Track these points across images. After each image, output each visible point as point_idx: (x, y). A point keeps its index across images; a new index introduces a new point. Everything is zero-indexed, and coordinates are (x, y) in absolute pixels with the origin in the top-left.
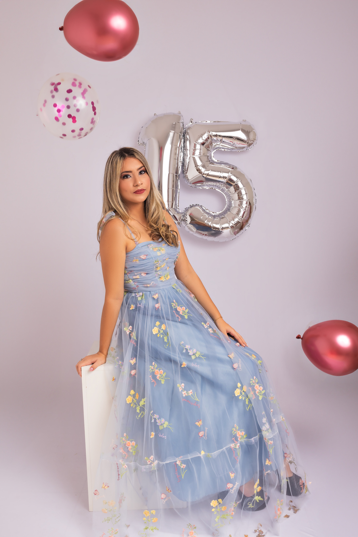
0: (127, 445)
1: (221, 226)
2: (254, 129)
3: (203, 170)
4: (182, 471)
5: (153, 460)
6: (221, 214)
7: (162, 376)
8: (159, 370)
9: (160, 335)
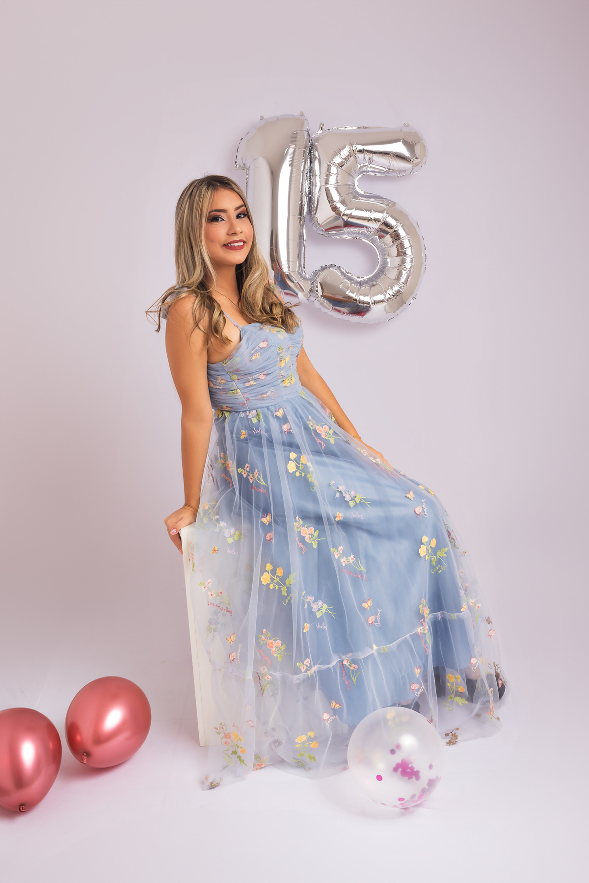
0: (269, 647)
1: (372, 299)
2: (422, 139)
3: (342, 208)
4: (353, 674)
5: (310, 664)
6: (371, 280)
7: (312, 535)
8: (308, 527)
9: (299, 472)
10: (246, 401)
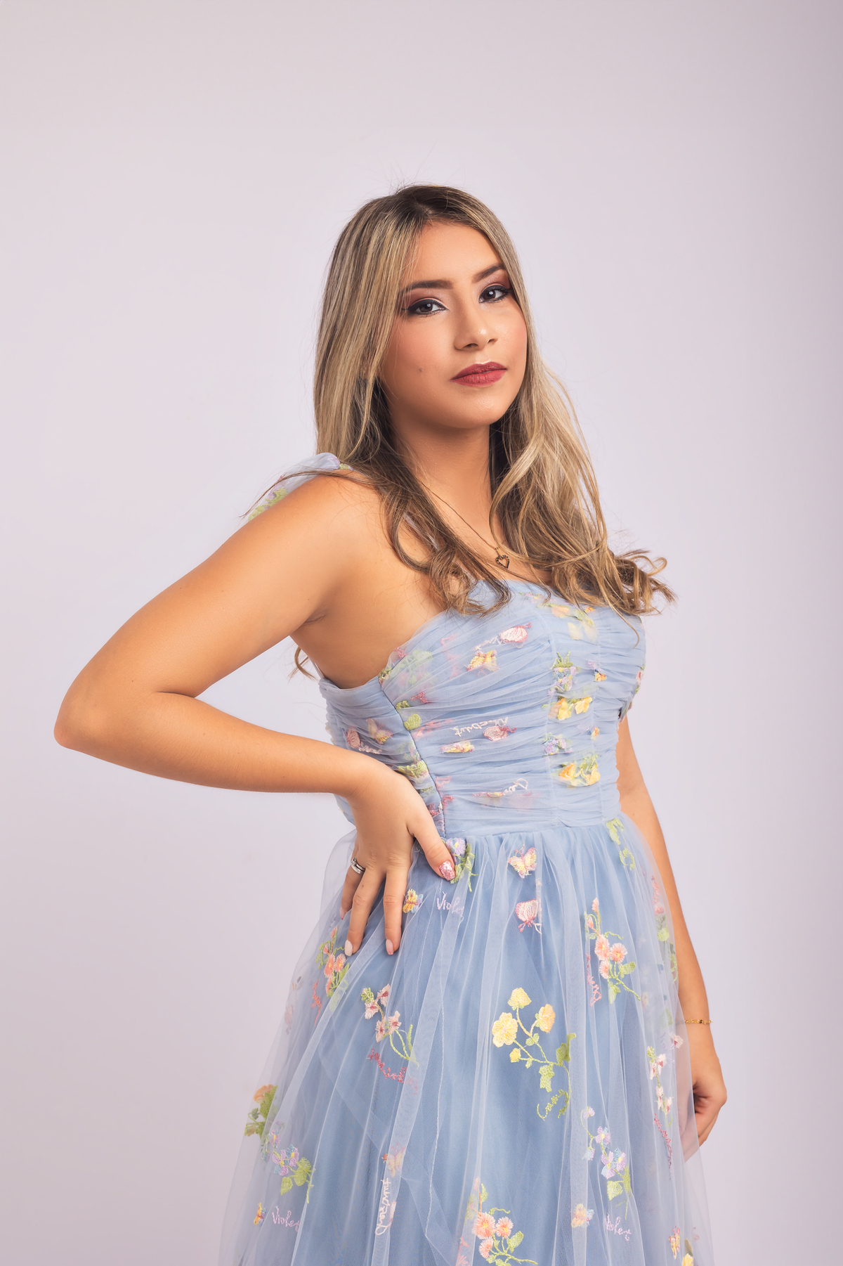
7: (501, 1240)
8: (498, 1216)
9: (522, 1051)
10: (443, 801)
